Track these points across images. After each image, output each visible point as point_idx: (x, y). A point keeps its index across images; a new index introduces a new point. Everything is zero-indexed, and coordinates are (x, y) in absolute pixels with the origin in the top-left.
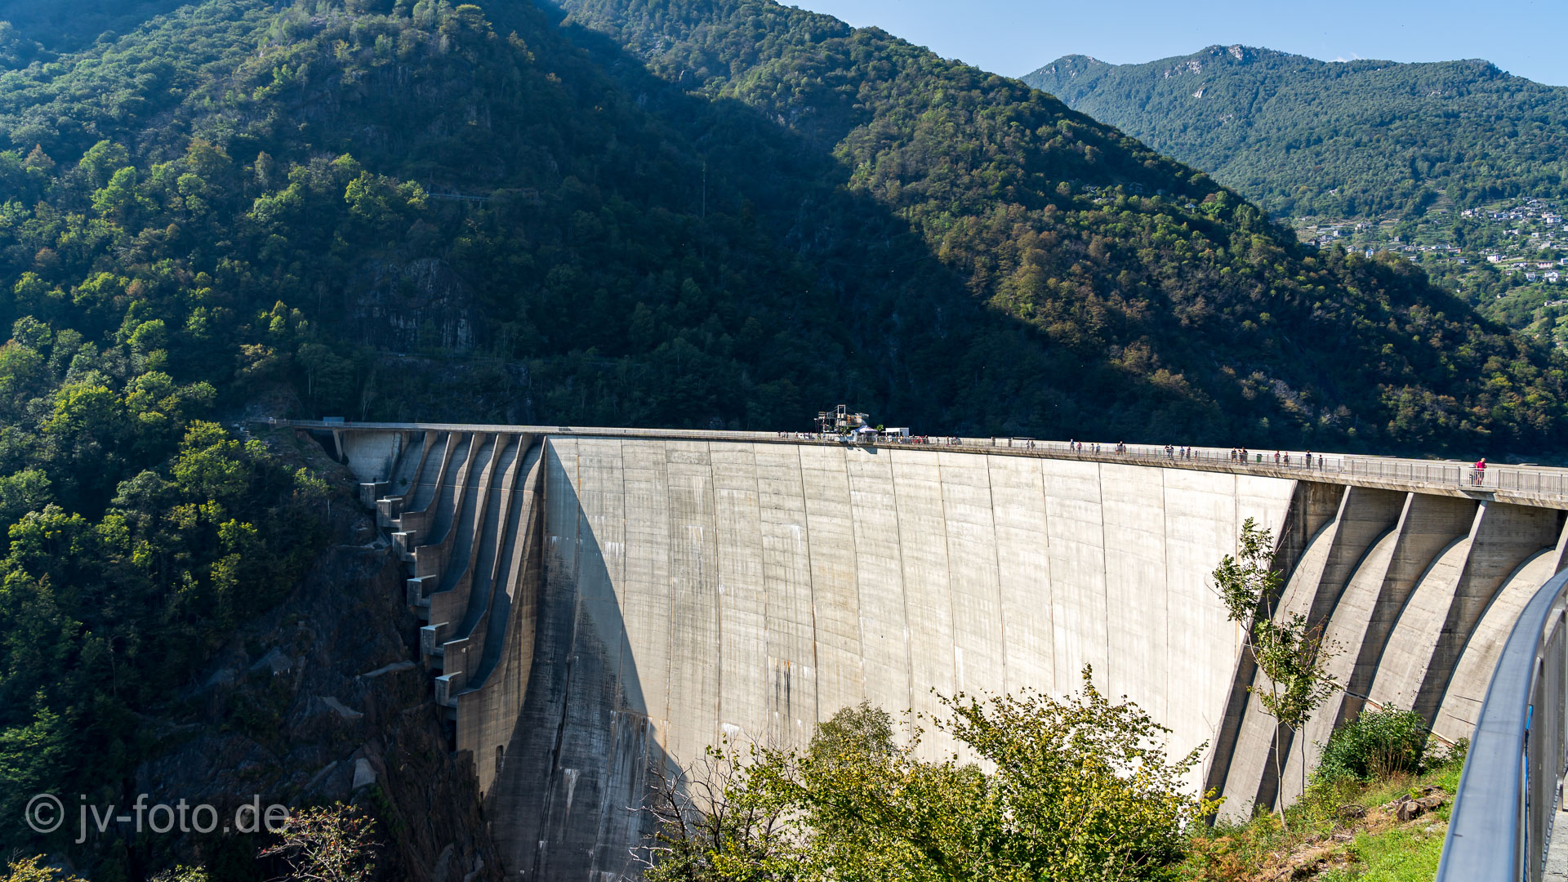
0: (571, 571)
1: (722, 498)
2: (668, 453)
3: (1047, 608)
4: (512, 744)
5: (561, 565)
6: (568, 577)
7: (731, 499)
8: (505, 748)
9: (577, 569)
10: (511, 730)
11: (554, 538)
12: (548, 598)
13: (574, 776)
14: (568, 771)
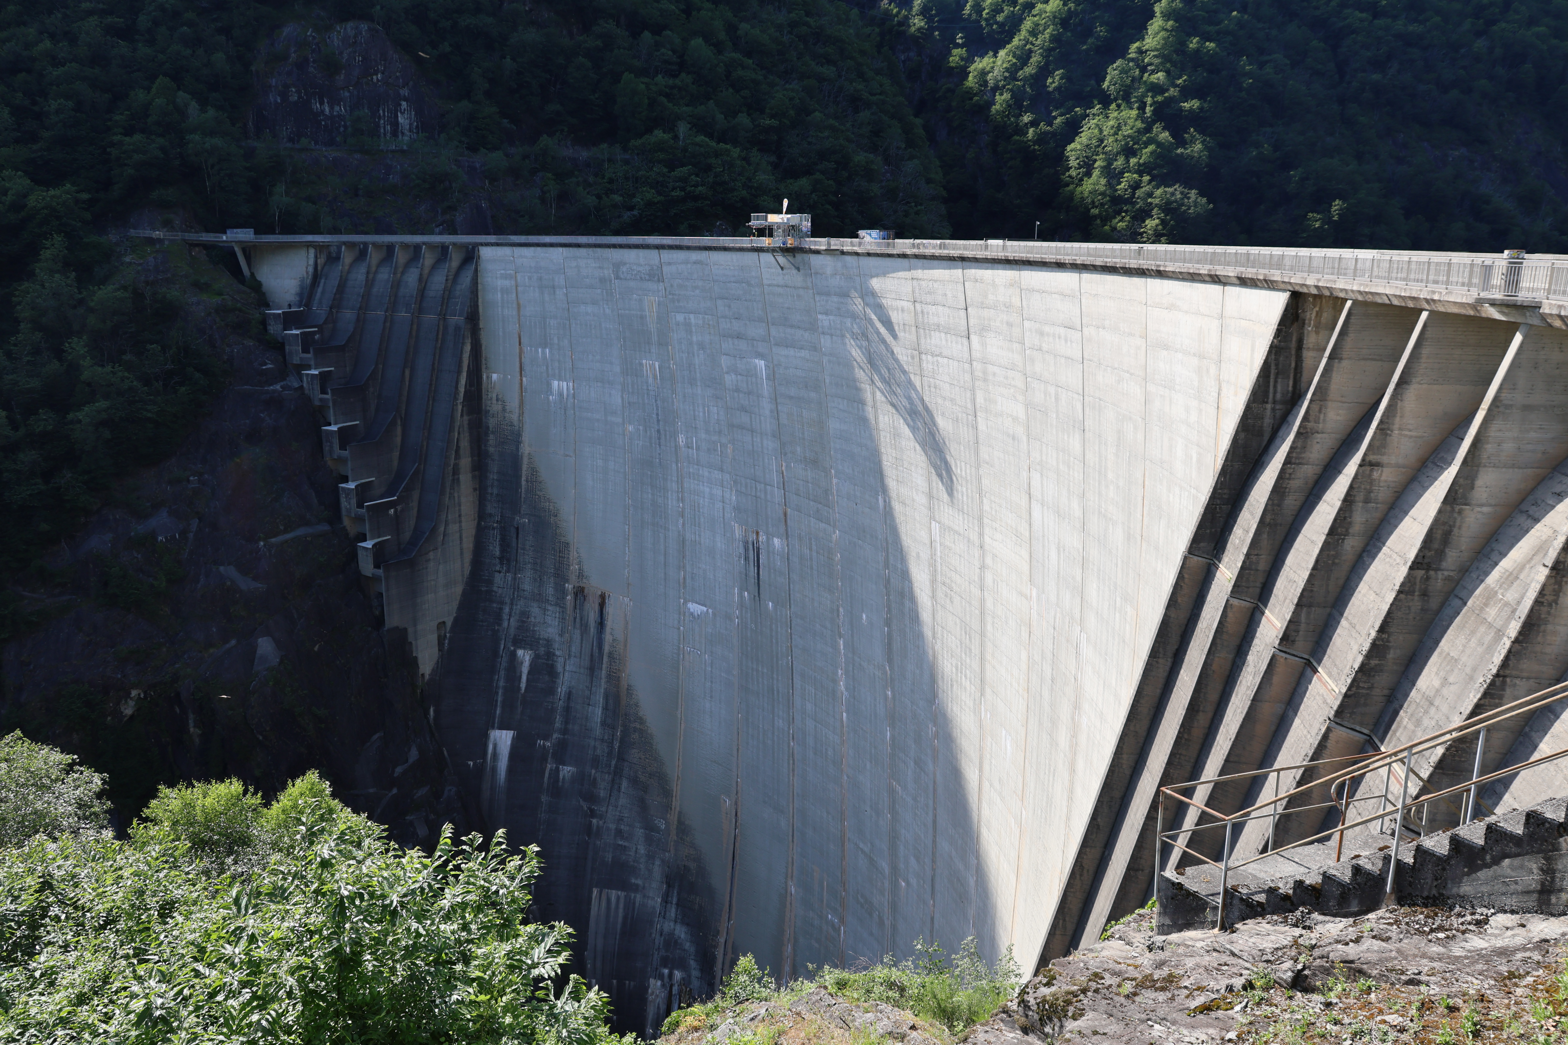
0: (515, 417)
1: (678, 324)
2: (617, 266)
3: (1025, 474)
4: (456, 621)
5: (504, 410)
6: (512, 425)
7: (687, 325)
8: (449, 624)
9: (521, 414)
10: (455, 605)
11: (495, 376)
12: (491, 450)
13: (527, 658)
14: (520, 652)
